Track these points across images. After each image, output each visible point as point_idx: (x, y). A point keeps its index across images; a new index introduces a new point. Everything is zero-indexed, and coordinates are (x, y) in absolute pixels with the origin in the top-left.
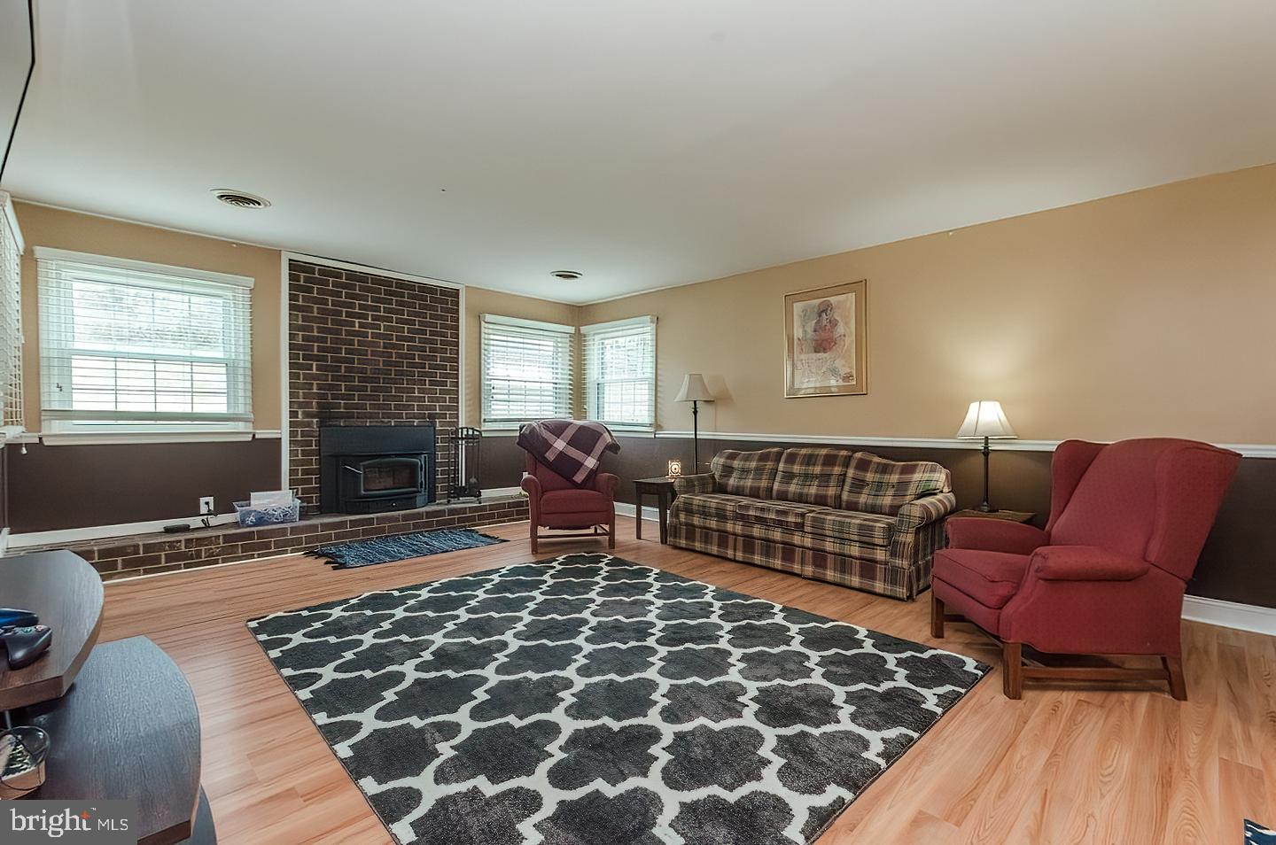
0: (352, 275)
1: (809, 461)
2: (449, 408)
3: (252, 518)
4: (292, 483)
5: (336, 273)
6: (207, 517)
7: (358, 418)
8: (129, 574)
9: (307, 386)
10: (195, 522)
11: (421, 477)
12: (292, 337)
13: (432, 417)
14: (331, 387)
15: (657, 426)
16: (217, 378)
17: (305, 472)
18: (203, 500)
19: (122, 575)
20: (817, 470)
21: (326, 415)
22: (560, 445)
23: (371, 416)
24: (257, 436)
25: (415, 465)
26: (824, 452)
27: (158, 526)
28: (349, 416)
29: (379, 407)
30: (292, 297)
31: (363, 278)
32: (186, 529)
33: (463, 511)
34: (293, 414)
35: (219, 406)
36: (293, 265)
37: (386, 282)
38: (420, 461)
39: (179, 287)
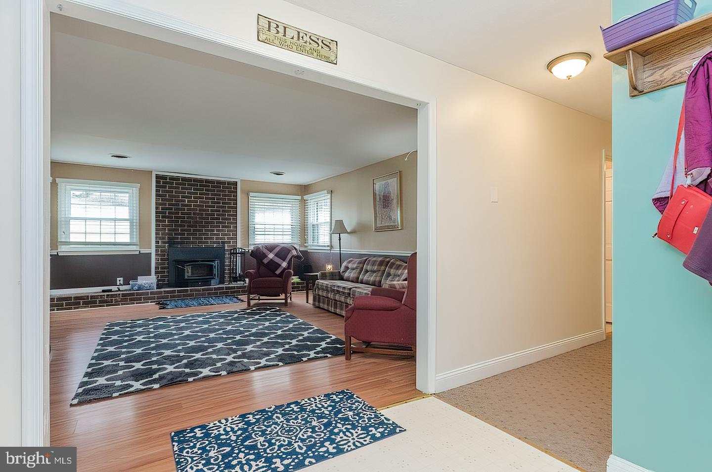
0: (184, 179)
1: (374, 263)
2: (232, 238)
3: (136, 288)
4: (156, 273)
5: (177, 179)
6: (120, 286)
7: (187, 244)
8: (85, 307)
9: (163, 230)
10: (114, 288)
11: (215, 271)
12: (157, 208)
13: (223, 243)
14: (174, 230)
15: (331, 247)
16: (125, 227)
17: (162, 268)
18: (118, 279)
19: (82, 307)
20: (375, 268)
21: (171, 242)
22: (271, 256)
23: (193, 243)
24: (141, 252)
25: (212, 265)
26: (380, 259)
27: (100, 289)
28: (181, 243)
29: (197, 238)
30: (157, 191)
31: (189, 180)
32: (110, 291)
33: (234, 288)
34: (157, 242)
35: (126, 239)
36: (158, 177)
37: (201, 181)
38: (216, 264)
39: (109, 190)
